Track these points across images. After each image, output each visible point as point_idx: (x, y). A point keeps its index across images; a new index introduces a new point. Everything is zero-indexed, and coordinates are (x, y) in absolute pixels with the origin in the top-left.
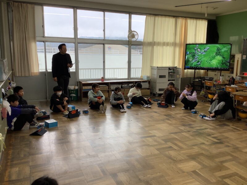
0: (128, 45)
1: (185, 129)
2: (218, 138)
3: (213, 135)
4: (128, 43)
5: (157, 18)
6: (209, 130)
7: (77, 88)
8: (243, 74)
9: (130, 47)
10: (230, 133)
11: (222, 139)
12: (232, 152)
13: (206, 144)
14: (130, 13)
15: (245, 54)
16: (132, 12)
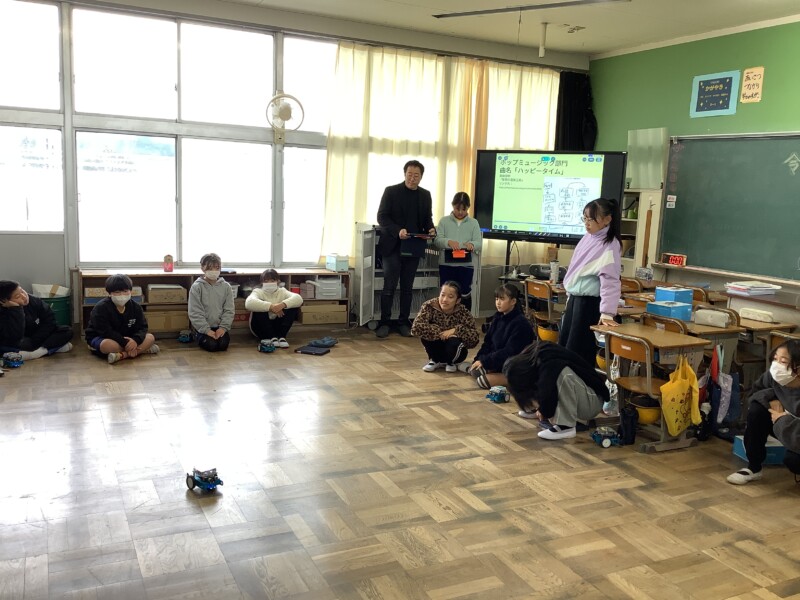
0: (273, 143)
1: (392, 457)
2: (494, 497)
3: (483, 481)
4: (271, 139)
5: (377, 56)
7: (62, 292)
8: (667, 259)
9: (278, 153)
11: (506, 500)
12: (516, 557)
13: (435, 522)
14: (277, 32)
15: (673, 190)
16: (284, 29)
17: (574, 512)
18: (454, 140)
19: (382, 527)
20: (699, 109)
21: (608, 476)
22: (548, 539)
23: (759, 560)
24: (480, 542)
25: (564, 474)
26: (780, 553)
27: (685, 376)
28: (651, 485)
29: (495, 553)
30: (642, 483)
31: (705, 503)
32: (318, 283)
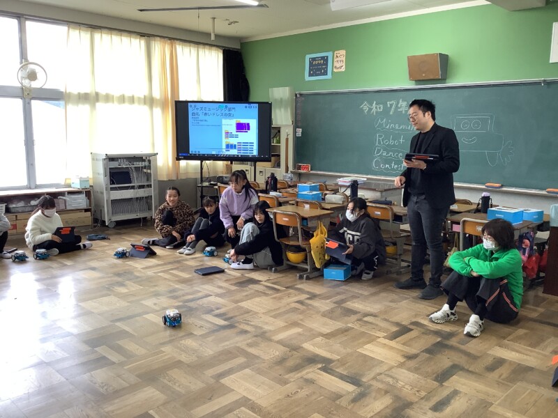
0: (22, 97)
1: (155, 304)
2: (227, 316)
3: (218, 309)
4: (21, 95)
5: (97, 36)
6: (212, 299)
8: (299, 168)
9: (27, 105)
10: (257, 299)
11: (236, 316)
12: (250, 345)
13: (196, 335)
14: (20, 17)
15: (299, 125)
16: (25, 15)
17: (275, 317)
18: (157, 94)
19: (163, 344)
20: (310, 75)
21: (289, 295)
22: (265, 332)
23: (377, 325)
24: (226, 341)
25: (264, 297)
26: (386, 320)
27: (322, 233)
28: (313, 296)
29: (237, 345)
30: (308, 296)
31: (343, 301)
32: (67, 198)
